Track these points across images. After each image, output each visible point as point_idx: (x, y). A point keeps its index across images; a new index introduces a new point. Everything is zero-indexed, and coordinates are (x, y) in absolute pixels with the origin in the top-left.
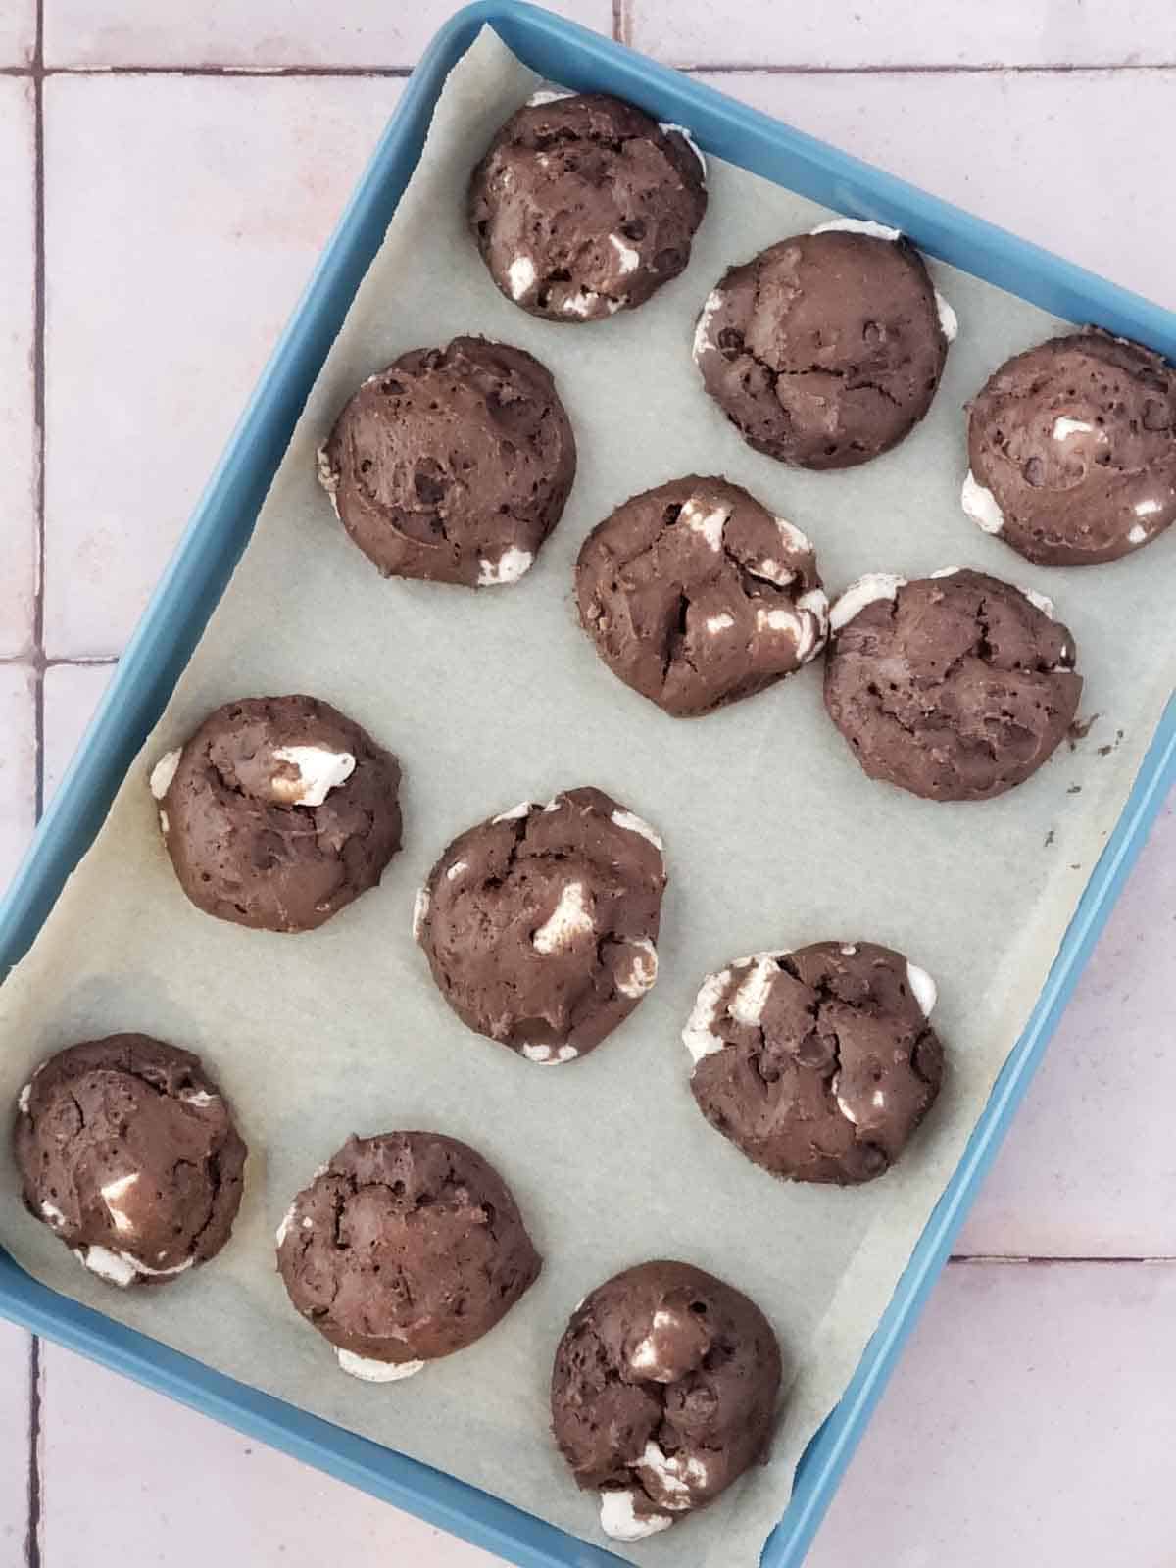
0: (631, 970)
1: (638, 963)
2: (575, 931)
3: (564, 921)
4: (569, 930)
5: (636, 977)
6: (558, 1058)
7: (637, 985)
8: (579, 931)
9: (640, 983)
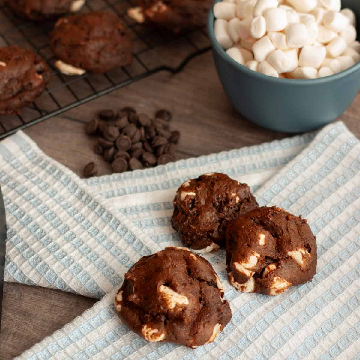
0: (153, 328)
1: (156, 331)
2: (168, 300)
3: (172, 296)
4: (168, 298)
5: (150, 331)
6: (117, 305)
7: (147, 331)
8: (168, 302)
9: (147, 333)
